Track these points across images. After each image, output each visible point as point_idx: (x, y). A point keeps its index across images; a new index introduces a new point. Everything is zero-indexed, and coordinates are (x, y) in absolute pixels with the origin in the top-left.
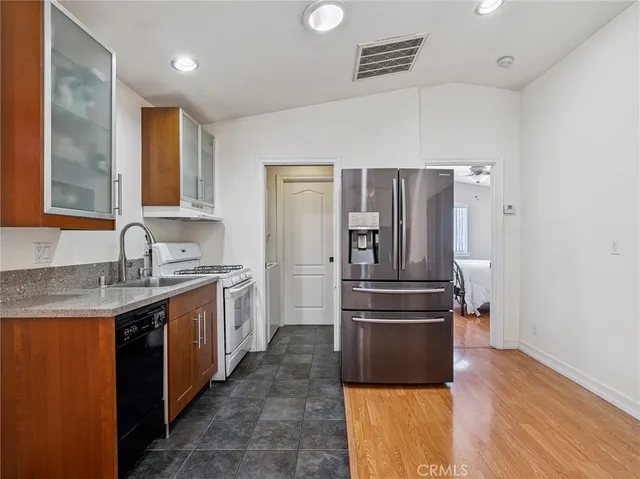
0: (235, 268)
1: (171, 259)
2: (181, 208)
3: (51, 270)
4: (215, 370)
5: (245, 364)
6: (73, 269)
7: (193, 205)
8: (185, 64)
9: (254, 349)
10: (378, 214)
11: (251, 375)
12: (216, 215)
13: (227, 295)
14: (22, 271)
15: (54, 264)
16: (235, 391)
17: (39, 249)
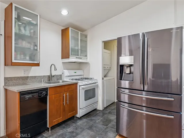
0: (91, 79)
1: (69, 75)
2: (70, 59)
3: (28, 77)
4: (77, 113)
5: (91, 114)
6: (35, 77)
7: (76, 58)
8: (65, 12)
9: (98, 109)
10: (133, 56)
11: (89, 118)
12: (88, 60)
13: (81, 88)
14: (19, 77)
15: (30, 75)
16: (80, 123)
17: (25, 71)
